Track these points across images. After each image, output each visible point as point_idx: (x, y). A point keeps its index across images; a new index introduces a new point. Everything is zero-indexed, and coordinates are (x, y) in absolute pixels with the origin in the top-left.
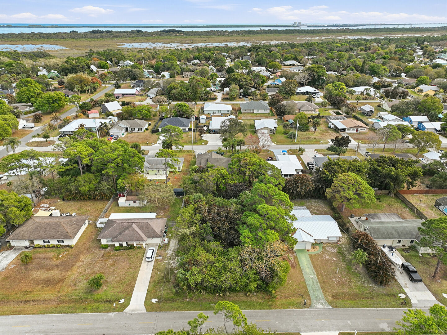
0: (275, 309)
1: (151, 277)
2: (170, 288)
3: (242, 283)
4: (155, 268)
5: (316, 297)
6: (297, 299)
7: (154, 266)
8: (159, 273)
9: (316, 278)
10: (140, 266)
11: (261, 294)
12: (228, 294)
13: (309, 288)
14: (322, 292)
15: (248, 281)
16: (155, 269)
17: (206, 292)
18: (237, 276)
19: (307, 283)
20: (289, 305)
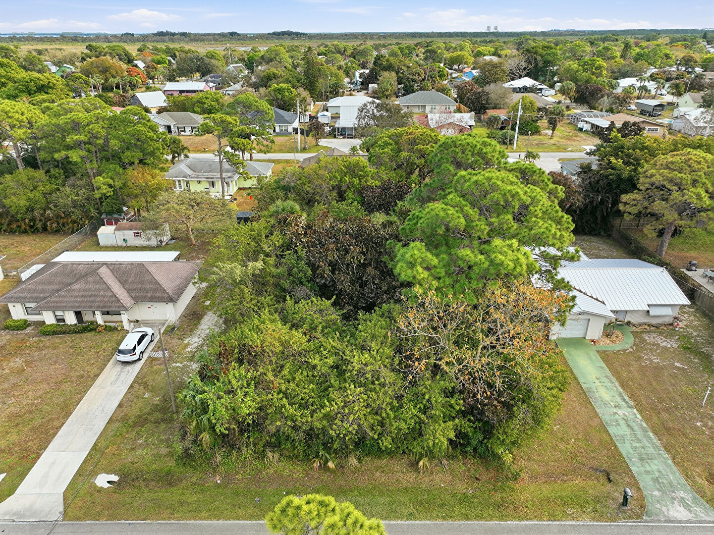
0: (520, 519)
1: (120, 405)
2: (167, 440)
3: (403, 425)
4: (140, 381)
5: (656, 480)
6: (590, 483)
7: (137, 377)
8: (147, 395)
9: (639, 416)
10: (97, 376)
11: (465, 464)
12: (353, 461)
13: (625, 449)
14: (670, 462)
15: (423, 417)
16: (140, 384)
17: (281, 455)
18: (384, 399)
19: (612, 430)
20: (565, 504)
